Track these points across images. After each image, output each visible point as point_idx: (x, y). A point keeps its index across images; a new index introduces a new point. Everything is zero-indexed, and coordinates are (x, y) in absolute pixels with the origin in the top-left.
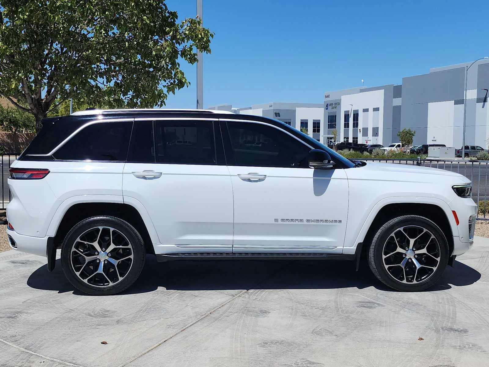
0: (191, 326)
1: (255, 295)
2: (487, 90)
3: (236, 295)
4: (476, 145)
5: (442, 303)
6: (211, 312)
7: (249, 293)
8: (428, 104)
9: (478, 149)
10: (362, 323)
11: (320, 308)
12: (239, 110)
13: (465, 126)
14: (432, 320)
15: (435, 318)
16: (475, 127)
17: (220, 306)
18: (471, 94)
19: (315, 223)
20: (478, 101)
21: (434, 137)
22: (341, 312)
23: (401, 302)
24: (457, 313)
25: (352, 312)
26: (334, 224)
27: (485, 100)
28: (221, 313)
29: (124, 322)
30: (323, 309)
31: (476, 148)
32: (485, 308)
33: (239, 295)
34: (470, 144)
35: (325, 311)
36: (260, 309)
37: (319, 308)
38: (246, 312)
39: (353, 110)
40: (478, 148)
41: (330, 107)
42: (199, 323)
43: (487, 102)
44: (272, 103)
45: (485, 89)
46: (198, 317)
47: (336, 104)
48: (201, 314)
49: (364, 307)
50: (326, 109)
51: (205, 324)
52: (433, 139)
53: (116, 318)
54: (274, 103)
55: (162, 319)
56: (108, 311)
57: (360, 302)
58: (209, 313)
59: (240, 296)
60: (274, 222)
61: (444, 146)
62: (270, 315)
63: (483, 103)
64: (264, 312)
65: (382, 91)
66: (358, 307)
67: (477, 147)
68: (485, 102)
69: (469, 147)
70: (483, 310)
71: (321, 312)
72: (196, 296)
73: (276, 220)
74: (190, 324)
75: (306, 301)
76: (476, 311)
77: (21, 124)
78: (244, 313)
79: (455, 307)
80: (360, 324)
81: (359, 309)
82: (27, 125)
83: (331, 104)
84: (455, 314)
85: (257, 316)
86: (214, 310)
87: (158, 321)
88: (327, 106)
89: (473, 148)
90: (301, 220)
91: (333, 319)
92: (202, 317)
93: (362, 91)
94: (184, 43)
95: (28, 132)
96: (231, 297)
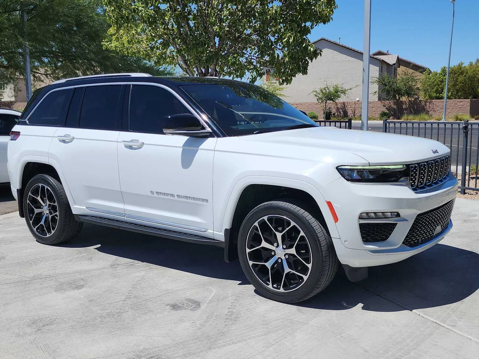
19: (185, 200)
26: (201, 203)
60: (150, 194)
73: (152, 192)
90: (172, 195)
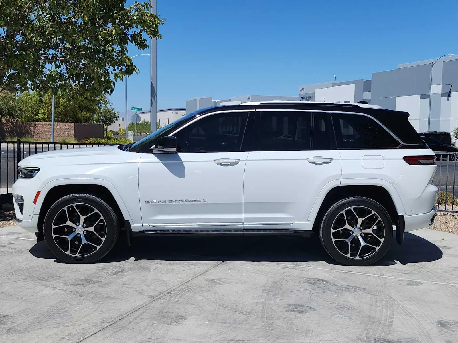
1: (177, 297)
2: (451, 85)
3: (157, 296)
5: (379, 307)
6: (120, 318)
7: (172, 294)
8: (396, 98)
10: (286, 332)
11: (245, 313)
12: (219, 102)
13: (429, 119)
14: (365, 328)
15: (369, 326)
16: (440, 120)
17: (133, 311)
18: (436, 89)
20: (443, 95)
22: (267, 317)
23: (334, 305)
24: (394, 319)
25: (279, 318)
27: (449, 95)
28: (131, 320)
29: (16, 330)
30: (248, 314)
32: (425, 313)
33: (160, 296)
35: (248, 316)
36: (177, 314)
37: (243, 313)
38: (160, 318)
41: (304, 100)
42: (101, 333)
43: (451, 96)
44: (250, 96)
45: (449, 85)
46: (103, 325)
47: (309, 97)
48: (108, 321)
49: (294, 311)
51: (107, 334)
53: (9, 326)
55: (61, 327)
57: (290, 305)
58: (117, 319)
59: (160, 298)
62: (185, 322)
63: (447, 97)
64: (180, 318)
65: (353, 85)
66: (287, 311)
68: (449, 97)
70: (423, 315)
71: (244, 317)
72: (112, 298)
74: (91, 334)
75: (231, 305)
76: (416, 317)
77: (5, 113)
78: (157, 320)
79: (393, 312)
80: (284, 333)
81: (287, 314)
82: (11, 114)
83: (305, 97)
84: (391, 320)
85: (170, 324)
86: (125, 315)
87: (55, 330)
91: (255, 327)
92: (108, 325)
93: (334, 85)
94: (133, 28)
95: (12, 120)
96: (150, 299)
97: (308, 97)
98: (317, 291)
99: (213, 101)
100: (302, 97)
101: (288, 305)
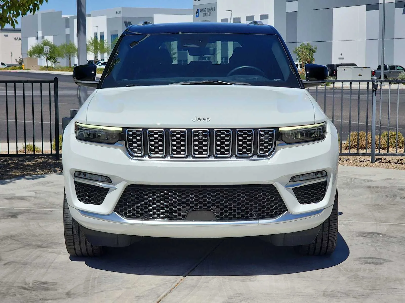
0: (165, 296)
4: (395, 63)
8: (332, 10)
9: (398, 70)
13: (383, 39)
20: (397, 5)
21: (341, 54)
25: (358, 270)
29: (76, 295)
31: (395, 67)
34: (388, 63)
39: (233, 18)
40: (398, 68)
41: (201, 14)
44: (119, 9)
46: (169, 285)
47: (209, 9)
48: (171, 282)
49: (368, 263)
50: (197, 16)
52: (340, 57)
54: (122, 8)
55: (124, 290)
56: (45, 283)
61: (355, 65)
66: (361, 264)
67: (397, 66)
69: (387, 66)
81: (364, 266)
83: (203, 10)
87: (120, 292)
88: (197, 12)
89: (392, 68)
92: (174, 285)
97: (207, 9)
98: (378, 244)
99: (63, 16)
100: (197, 10)
101: (358, 258)
